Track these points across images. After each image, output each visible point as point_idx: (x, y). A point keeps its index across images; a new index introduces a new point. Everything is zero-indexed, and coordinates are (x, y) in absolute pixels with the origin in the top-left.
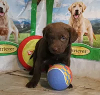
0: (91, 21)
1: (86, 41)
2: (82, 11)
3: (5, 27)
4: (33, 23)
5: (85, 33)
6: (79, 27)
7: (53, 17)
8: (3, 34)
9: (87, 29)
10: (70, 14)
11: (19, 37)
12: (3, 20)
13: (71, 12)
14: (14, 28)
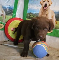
2: (50, 5)
4: (15, 9)
7: (28, 6)
11: (5, 18)
13: (42, 4)
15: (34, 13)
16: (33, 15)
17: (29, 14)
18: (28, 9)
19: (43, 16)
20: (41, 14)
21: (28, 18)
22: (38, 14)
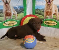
0: (57, 6)
1: (54, 17)
3: (9, 12)
4: (25, 8)
5: (54, 13)
6: (51, 10)
8: (8, 16)
9: (56, 11)
10: (46, 1)
12: (8, 8)
14: (14, 12)
15: (41, 9)
16: (40, 11)
17: (36, 10)
18: (36, 6)
19: (48, 11)
20: (46, 9)
21: (36, 14)
22: (44, 9)
